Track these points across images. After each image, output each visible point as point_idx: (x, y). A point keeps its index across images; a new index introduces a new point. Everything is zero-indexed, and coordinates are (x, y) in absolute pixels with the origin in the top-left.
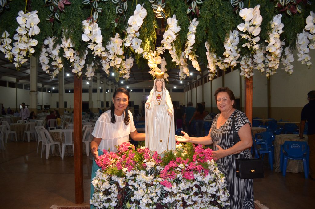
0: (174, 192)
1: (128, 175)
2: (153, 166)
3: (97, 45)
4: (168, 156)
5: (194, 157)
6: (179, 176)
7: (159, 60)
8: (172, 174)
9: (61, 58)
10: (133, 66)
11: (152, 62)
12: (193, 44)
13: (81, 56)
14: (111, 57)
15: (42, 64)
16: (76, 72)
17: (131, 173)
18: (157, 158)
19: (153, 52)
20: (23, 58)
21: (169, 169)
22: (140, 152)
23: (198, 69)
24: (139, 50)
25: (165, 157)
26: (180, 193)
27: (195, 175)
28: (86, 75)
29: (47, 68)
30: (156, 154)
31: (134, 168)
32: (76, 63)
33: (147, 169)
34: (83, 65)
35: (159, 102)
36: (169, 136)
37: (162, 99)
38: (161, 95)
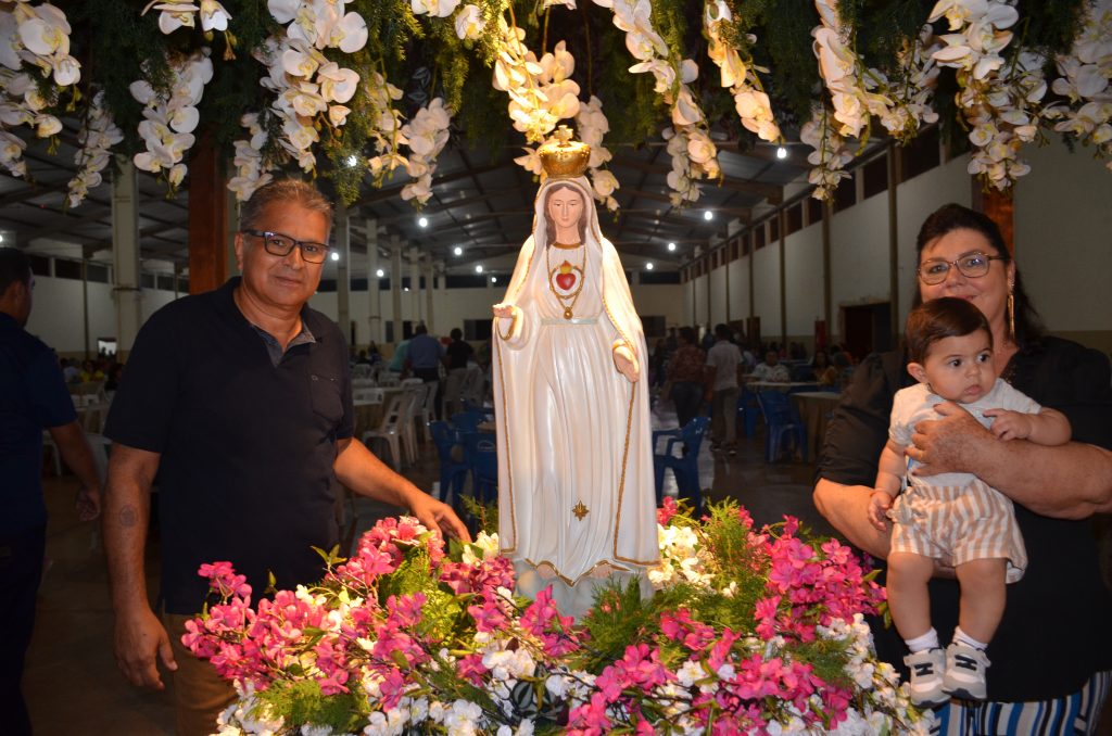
1: (380, 729)
4: (613, 607)
5: (767, 612)
7: (569, 103)
10: (450, 143)
11: (527, 104)
16: (156, 169)
17: (398, 716)
18: (549, 630)
22: (455, 585)
23: (767, 131)
25: (597, 616)
27: (774, 728)
28: (235, 193)
29: (13, 150)
30: (544, 604)
31: (418, 686)
32: (155, 124)
33: (493, 686)
34: (192, 133)
35: (568, 303)
36: (622, 484)
37: (584, 289)
38: (576, 268)
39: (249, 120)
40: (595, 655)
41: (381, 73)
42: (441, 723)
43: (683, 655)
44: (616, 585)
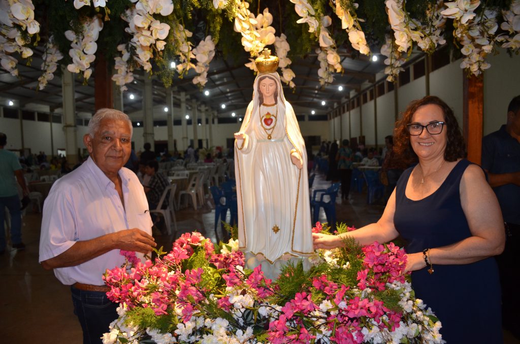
2: (250, 306)
4: (290, 274)
5: (363, 277)
8: (302, 335)
10: (215, 57)
11: (250, 38)
16: (78, 71)
18: (260, 285)
19: (256, 16)
21: (294, 316)
22: (217, 264)
23: (363, 49)
27: (365, 331)
28: (116, 82)
29: (12, 64)
30: (257, 273)
31: (199, 311)
32: (77, 50)
33: (234, 311)
34: (94, 54)
35: (269, 132)
36: (295, 217)
37: (277, 125)
38: (273, 115)
39: (121, 48)
40: (282, 297)
41: (182, 25)
42: (210, 328)
43: (324, 297)
44: (291, 264)
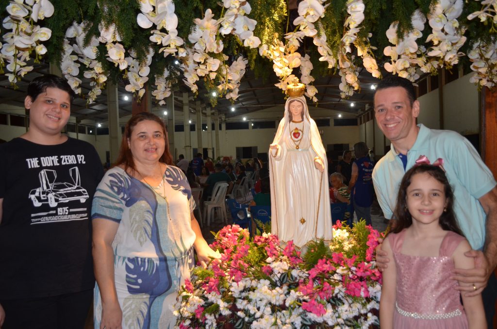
0: (327, 324)
1: (236, 288)
2: (285, 270)
3: (167, 34)
4: (315, 250)
5: (369, 252)
6: (339, 290)
7: (296, 60)
8: (325, 288)
9: (102, 64)
10: (245, 75)
11: (280, 65)
12: (359, 23)
13: (140, 58)
14: (199, 58)
15: (66, 77)
16: (133, 91)
17: (242, 284)
18: (293, 255)
20: (25, 64)
21: (316, 277)
22: (259, 244)
23: (376, 74)
24: (251, 42)
25: (309, 252)
26: (340, 326)
27: (371, 289)
28: (155, 96)
29: (76, 84)
30: (291, 246)
32: (133, 73)
33: (273, 276)
34: (147, 76)
35: (297, 143)
36: (318, 210)
37: (303, 138)
38: (300, 130)
40: (308, 264)
42: (256, 287)
